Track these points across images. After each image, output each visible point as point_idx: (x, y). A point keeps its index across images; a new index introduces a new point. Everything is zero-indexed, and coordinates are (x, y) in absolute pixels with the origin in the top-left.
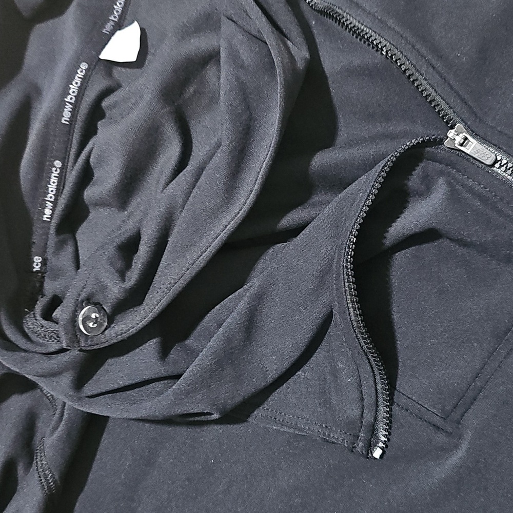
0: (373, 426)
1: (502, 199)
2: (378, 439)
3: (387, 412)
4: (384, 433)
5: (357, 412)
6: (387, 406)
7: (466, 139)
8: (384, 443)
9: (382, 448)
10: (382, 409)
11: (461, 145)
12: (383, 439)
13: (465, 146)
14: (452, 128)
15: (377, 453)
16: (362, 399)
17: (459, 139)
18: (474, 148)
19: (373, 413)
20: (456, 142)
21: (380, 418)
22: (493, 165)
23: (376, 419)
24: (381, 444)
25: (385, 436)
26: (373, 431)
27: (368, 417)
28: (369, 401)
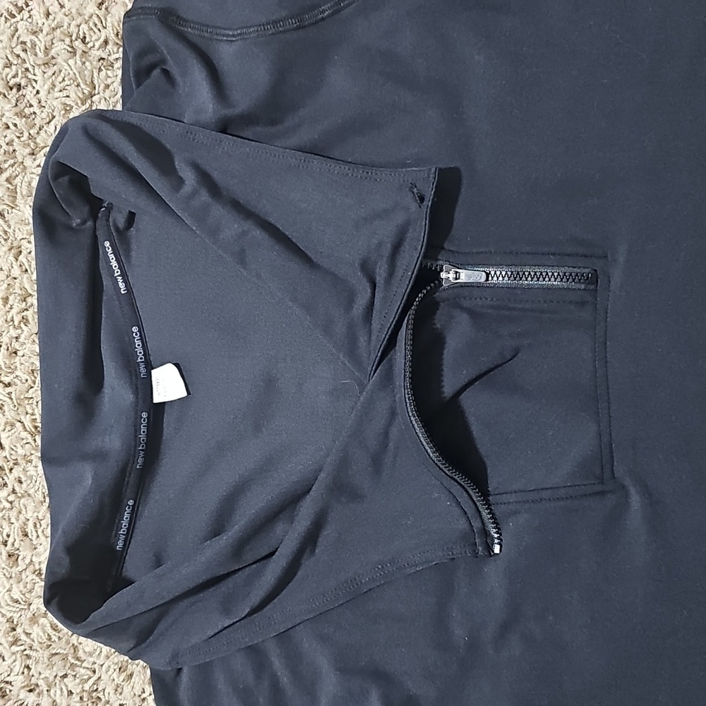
0: (484, 529)
1: (509, 300)
2: (493, 538)
3: (489, 514)
4: (495, 530)
5: (466, 526)
6: (487, 509)
7: (456, 272)
8: (498, 538)
9: (499, 544)
10: (485, 513)
11: (456, 279)
12: (496, 536)
13: (459, 278)
14: (441, 270)
15: (497, 549)
16: (466, 513)
17: (451, 276)
18: (465, 276)
19: (479, 519)
20: (451, 279)
21: (486, 520)
22: (487, 280)
23: (483, 523)
24: (496, 541)
25: (497, 533)
26: (486, 533)
27: (477, 524)
28: (470, 511)
